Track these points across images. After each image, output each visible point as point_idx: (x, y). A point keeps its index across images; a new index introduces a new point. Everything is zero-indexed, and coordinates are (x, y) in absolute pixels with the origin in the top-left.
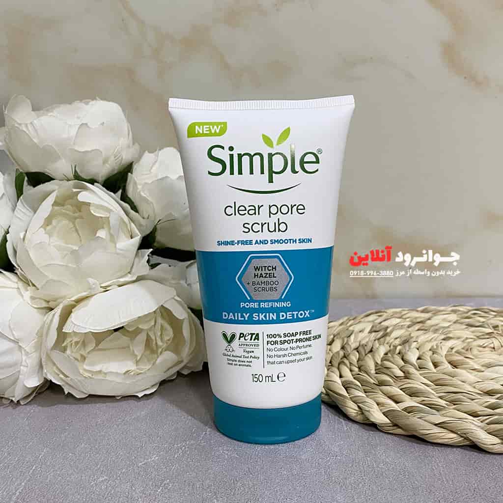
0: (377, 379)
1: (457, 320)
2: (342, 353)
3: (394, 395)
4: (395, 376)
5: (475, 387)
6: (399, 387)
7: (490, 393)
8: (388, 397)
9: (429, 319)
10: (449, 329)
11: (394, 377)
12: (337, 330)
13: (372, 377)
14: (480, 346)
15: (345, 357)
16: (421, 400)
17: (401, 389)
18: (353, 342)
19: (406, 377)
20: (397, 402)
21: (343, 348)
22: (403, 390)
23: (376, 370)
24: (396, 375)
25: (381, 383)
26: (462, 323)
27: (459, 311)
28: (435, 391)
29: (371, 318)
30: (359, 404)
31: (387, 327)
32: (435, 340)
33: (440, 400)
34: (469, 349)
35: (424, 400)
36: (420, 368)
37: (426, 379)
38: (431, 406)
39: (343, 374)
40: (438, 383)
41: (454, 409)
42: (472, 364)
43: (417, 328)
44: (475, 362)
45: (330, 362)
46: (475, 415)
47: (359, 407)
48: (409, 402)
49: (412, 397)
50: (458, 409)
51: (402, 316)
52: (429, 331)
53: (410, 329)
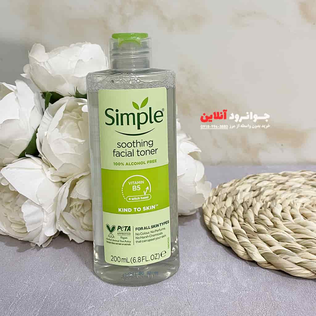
1: (305, 182)
2: (232, 208)
3: (269, 241)
6: (270, 234)
8: (264, 242)
9: (287, 181)
10: (300, 189)
12: (228, 190)
13: (253, 226)
15: (234, 210)
16: (285, 245)
17: (272, 236)
18: (239, 200)
19: (275, 227)
20: (270, 246)
21: (233, 203)
23: (255, 220)
24: (268, 225)
25: (259, 231)
26: (308, 184)
27: (306, 175)
28: (294, 237)
29: (250, 180)
31: (261, 187)
32: (292, 198)
33: (298, 245)
34: (314, 205)
36: (284, 220)
37: (288, 228)
38: (291, 249)
39: (234, 224)
40: (296, 231)
41: (307, 251)
43: (280, 188)
45: (225, 215)
47: (245, 249)
48: (278, 246)
49: (279, 241)
50: (310, 251)
51: (270, 179)
52: (288, 191)
53: (276, 189)
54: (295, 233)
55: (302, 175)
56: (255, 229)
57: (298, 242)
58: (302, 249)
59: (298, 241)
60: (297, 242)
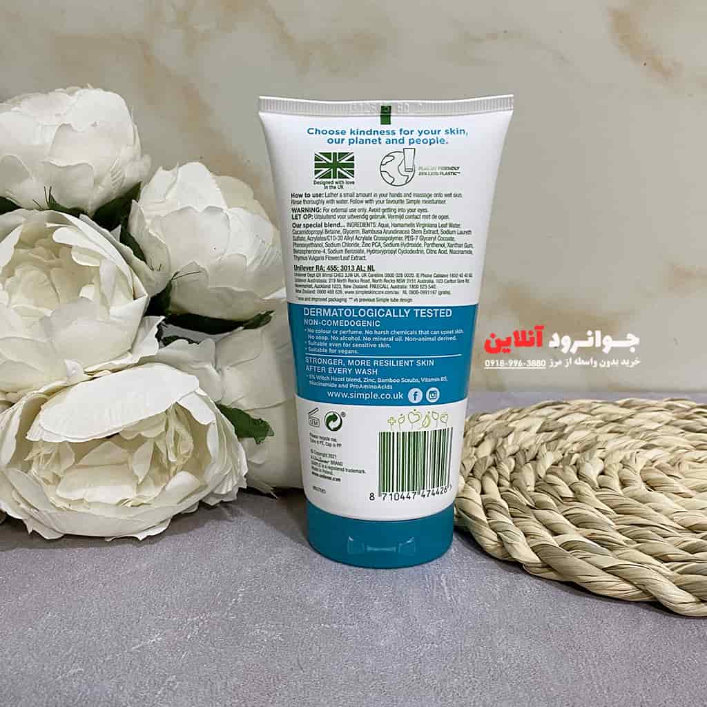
0: (533, 500)
1: (672, 421)
2: (490, 460)
3: (553, 524)
4: (561, 497)
5: (672, 519)
6: (562, 513)
7: (693, 529)
8: (544, 525)
9: (630, 417)
10: (656, 433)
11: (560, 499)
12: (490, 426)
13: (528, 496)
14: (695, 461)
15: (495, 465)
16: (589, 533)
17: (565, 516)
18: (510, 446)
19: (576, 499)
20: (555, 533)
21: (494, 452)
22: (567, 517)
23: (535, 486)
24: (563, 496)
25: (539, 506)
26: (676, 426)
27: (678, 407)
28: (614, 522)
29: (545, 412)
30: (499, 533)
31: (566, 426)
32: (630, 449)
33: (618, 535)
34: (676, 464)
35: (594, 534)
36: (601, 487)
37: (604, 503)
38: (601, 542)
39: (486, 490)
40: (620, 510)
41: (637, 549)
42: (677, 485)
43: (608, 430)
44: (681, 483)
45: (472, 471)
46: (663, 559)
47: (499, 537)
48: (573, 534)
49: (578, 527)
51: (591, 411)
52: (625, 435)
53: (598, 430)
54: (618, 513)
55: (669, 408)
56: (530, 502)
57: (619, 531)
58: (625, 544)
59: (621, 529)
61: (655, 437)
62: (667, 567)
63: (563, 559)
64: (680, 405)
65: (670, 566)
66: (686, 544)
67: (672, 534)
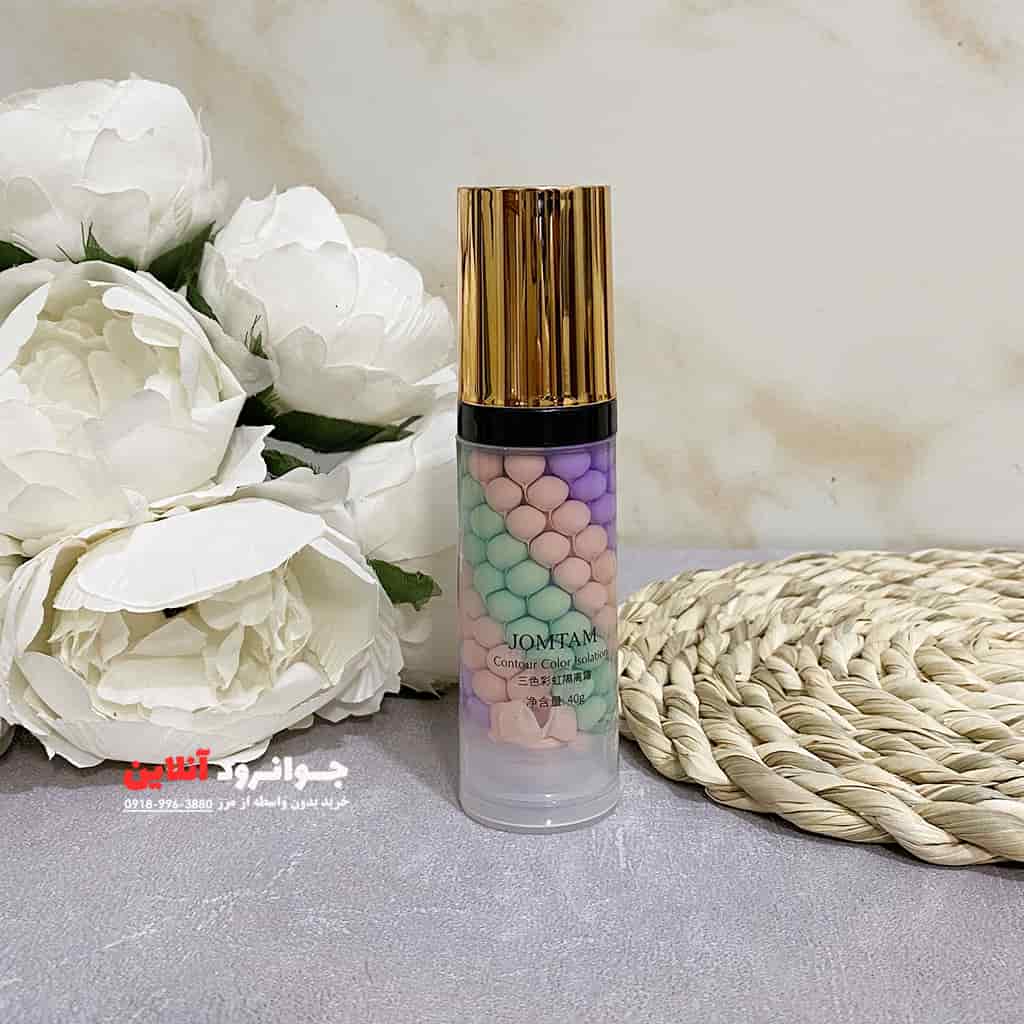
0: (740, 693)
1: (986, 582)
4: (784, 690)
5: (942, 723)
6: (778, 712)
7: (973, 737)
8: (747, 730)
9: (924, 576)
10: (954, 598)
11: (781, 692)
13: (734, 690)
14: (1002, 638)
15: (697, 644)
16: (810, 741)
17: (781, 717)
18: (729, 616)
19: (805, 693)
20: (759, 741)
21: (702, 626)
22: (785, 718)
23: (752, 674)
24: (788, 687)
25: (747, 702)
26: (991, 589)
28: (854, 726)
30: (675, 741)
31: (822, 587)
33: (856, 744)
35: (816, 742)
36: (850, 676)
37: (845, 698)
38: (822, 754)
39: (674, 678)
40: (868, 708)
41: (877, 764)
42: (968, 675)
43: (884, 595)
44: (973, 670)
45: (661, 653)
47: (674, 746)
49: (797, 732)
50: (883, 764)
51: (865, 567)
52: (909, 602)
53: (870, 595)
54: (863, 713)
55: (988, 563)
56: (735, 696)
57: (857, 738)
58: (861, 758)
59: (860, 736)
60: (855, 738)
61: (952, 604)
62: (918, 791)
63: (758, 778)
64: (1006, 559)
65: (922, 790)
66: (954, 757)
67: (937, 744)
